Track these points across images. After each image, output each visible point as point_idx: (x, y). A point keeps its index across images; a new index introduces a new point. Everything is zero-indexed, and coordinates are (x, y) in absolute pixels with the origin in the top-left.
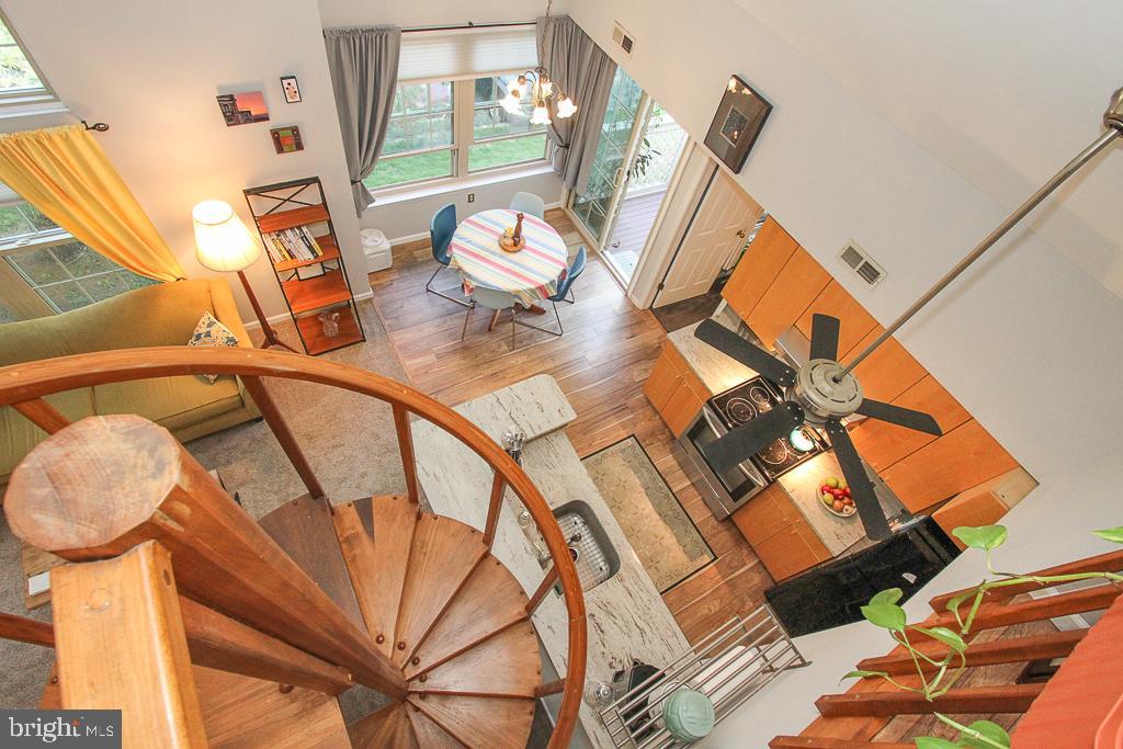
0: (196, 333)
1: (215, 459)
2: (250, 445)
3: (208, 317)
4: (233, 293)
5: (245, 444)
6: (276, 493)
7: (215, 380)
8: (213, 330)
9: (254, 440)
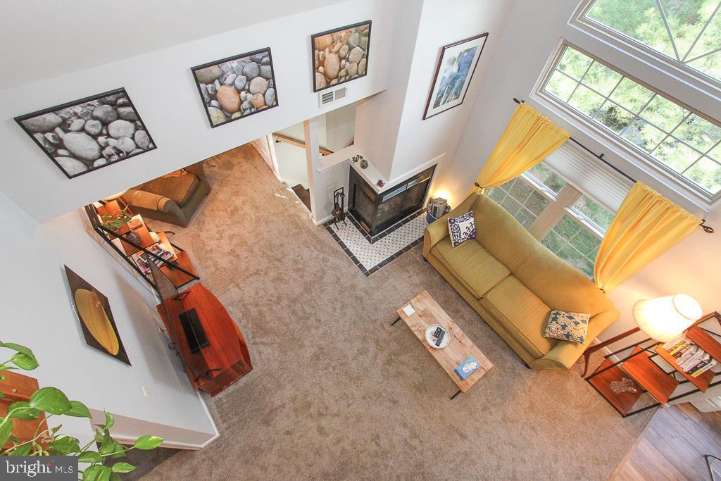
0: (572, 314)
1: (492, 351)
2: (510, 368)
3: (586, 317)
4: (613, 323)
5: (509, 365)
6: (487, 400)
7: (546, 338)
8: (582, 325)
9: (513, 370)
